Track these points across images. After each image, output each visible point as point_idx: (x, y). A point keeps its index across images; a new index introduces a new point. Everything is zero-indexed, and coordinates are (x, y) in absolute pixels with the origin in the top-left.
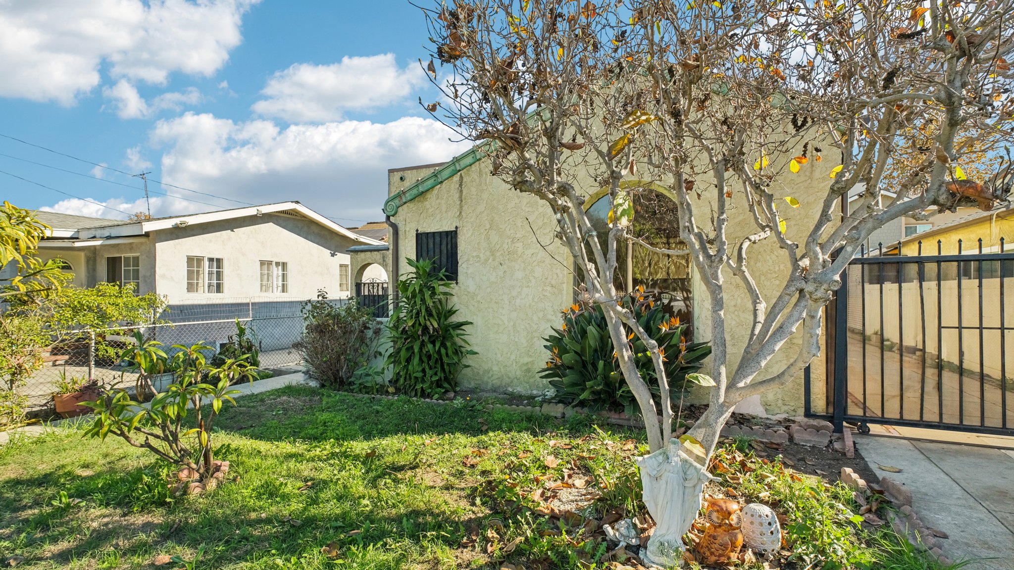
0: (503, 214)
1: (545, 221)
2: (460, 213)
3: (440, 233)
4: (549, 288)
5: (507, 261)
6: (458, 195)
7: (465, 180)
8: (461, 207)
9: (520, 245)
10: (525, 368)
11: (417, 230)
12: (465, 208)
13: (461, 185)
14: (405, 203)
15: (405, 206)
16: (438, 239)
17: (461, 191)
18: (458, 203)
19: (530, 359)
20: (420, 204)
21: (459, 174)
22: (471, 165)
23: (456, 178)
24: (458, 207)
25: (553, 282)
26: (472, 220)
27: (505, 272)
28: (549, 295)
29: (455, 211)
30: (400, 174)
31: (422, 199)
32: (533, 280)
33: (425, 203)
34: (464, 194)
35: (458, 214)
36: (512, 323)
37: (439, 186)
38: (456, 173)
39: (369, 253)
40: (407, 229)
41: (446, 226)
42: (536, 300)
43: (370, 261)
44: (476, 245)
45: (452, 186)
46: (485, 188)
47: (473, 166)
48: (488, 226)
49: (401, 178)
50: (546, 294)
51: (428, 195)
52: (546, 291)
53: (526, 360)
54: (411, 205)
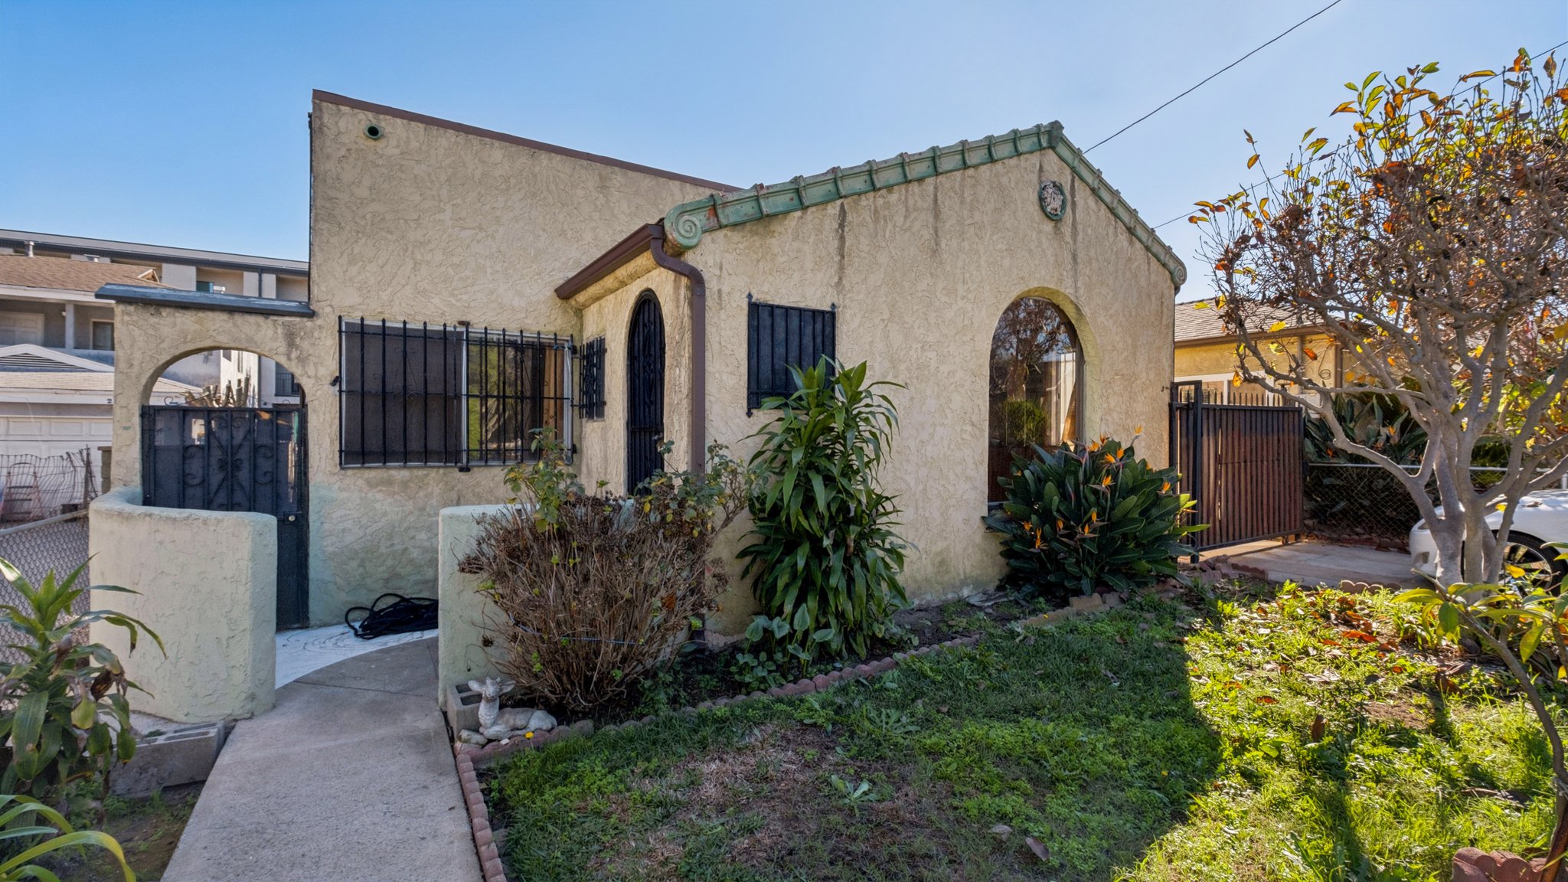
0: (909, 297)
1: (966, 322)
2: (840, 279)
3: (801, 311)
4: (968, 428)
5: (915, 381)
6: (836, 244)
7: (849, 218)
8: (842, 268)
9: (932, 355)
10: (939, 559)
11: (750, 296)
12: (849, 271)
13: (842, 226)
14: (721, 227)
15: (721, 234)
16: (795, 322)
17: (842, 239)
18: (837, 258)
19: (945, 544)
20: (757, 241)
21: (839, 202)
22: (860, 194)
23: (833, 209)
24: (836, 266)
25: (974, 419)
26: (861, 297)
27: (912, 398)
28: (969, 438)
29: (830, 274)
30: (366, 119)
31: (761, 230)
32: (950, 415)
33: (769, 241)
34: (847, 244)
35: (836, 279)
36: (921, 487)
37: (799, 213)
38: (833, 200)
39: (221, 318)
40: (725, 289)
41: (815, 299)
42: (952, 447)
43: (223, 340)
44: (867, 346)
45: (827, 222)
46: (883, 244)
47: (863, 197)
48: (886, 316)
49: (373, 132)
50: (965, 436)
51: (776, 226)
52: (965, 431)
53: (940, 546)
54: (735, 236)
